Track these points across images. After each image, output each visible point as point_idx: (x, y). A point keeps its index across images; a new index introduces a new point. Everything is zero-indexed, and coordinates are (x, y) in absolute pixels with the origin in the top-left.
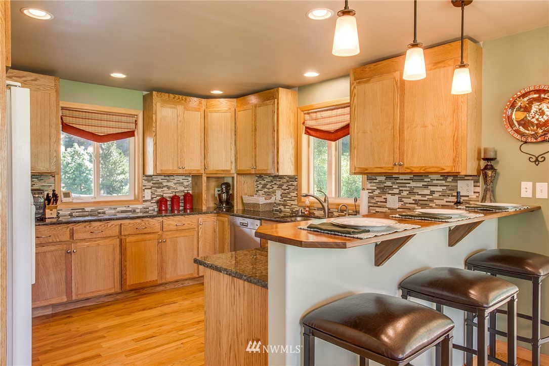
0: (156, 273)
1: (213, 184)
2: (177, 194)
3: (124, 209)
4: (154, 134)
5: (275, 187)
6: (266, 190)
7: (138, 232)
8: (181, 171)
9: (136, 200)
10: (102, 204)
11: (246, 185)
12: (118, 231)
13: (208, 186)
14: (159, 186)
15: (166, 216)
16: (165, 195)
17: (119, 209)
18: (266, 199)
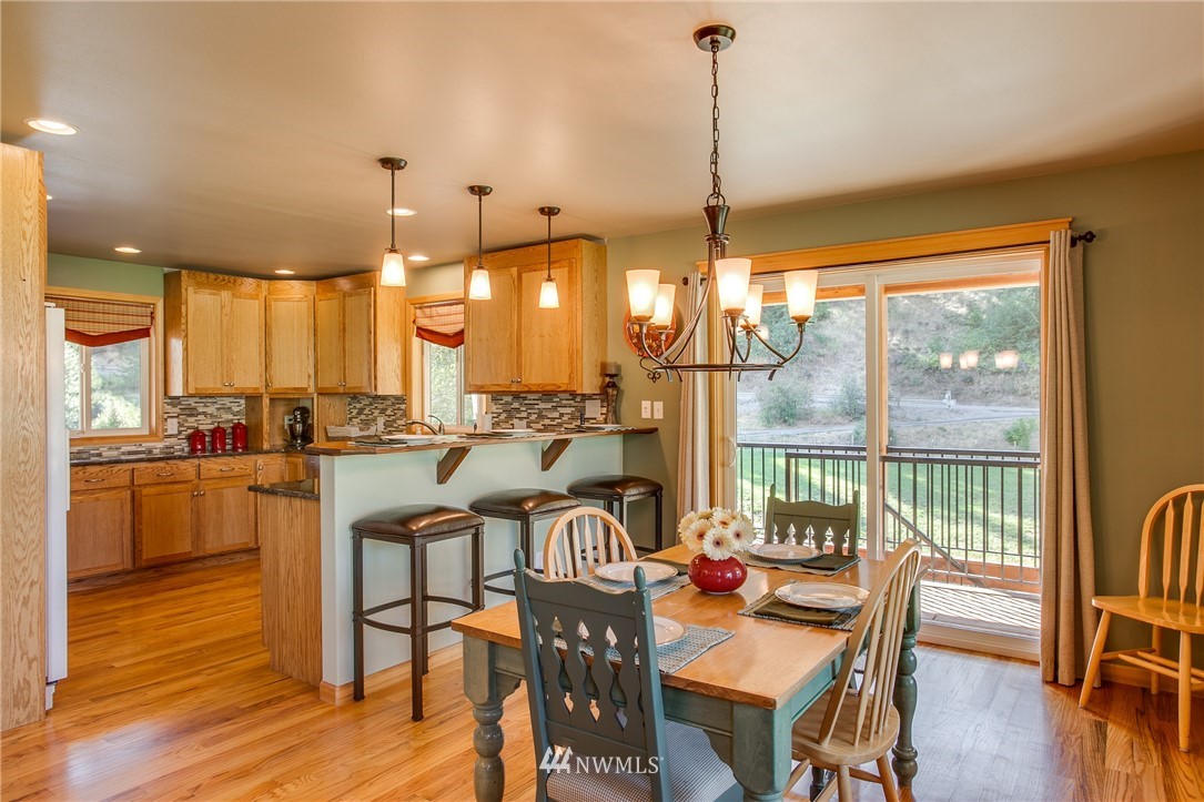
0: (188, 541)
1: (281, 409)
2: (222, 426)
3: (133, 448)
4: (183, 334)
5: (376, 412)
6: (363, 417)
7: (160, 480)
8: (227, 390)
9: (153, 435)
10: (96, 441)
11: (332, 410)
12: (128, 479)
13: (272, 413)
14: (192, 412)
15: (204, 457)
16: (201, 427)
17: (124, 449)
18: (361, 430)
